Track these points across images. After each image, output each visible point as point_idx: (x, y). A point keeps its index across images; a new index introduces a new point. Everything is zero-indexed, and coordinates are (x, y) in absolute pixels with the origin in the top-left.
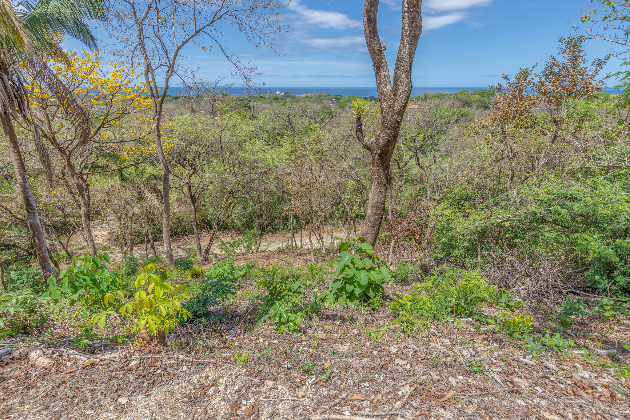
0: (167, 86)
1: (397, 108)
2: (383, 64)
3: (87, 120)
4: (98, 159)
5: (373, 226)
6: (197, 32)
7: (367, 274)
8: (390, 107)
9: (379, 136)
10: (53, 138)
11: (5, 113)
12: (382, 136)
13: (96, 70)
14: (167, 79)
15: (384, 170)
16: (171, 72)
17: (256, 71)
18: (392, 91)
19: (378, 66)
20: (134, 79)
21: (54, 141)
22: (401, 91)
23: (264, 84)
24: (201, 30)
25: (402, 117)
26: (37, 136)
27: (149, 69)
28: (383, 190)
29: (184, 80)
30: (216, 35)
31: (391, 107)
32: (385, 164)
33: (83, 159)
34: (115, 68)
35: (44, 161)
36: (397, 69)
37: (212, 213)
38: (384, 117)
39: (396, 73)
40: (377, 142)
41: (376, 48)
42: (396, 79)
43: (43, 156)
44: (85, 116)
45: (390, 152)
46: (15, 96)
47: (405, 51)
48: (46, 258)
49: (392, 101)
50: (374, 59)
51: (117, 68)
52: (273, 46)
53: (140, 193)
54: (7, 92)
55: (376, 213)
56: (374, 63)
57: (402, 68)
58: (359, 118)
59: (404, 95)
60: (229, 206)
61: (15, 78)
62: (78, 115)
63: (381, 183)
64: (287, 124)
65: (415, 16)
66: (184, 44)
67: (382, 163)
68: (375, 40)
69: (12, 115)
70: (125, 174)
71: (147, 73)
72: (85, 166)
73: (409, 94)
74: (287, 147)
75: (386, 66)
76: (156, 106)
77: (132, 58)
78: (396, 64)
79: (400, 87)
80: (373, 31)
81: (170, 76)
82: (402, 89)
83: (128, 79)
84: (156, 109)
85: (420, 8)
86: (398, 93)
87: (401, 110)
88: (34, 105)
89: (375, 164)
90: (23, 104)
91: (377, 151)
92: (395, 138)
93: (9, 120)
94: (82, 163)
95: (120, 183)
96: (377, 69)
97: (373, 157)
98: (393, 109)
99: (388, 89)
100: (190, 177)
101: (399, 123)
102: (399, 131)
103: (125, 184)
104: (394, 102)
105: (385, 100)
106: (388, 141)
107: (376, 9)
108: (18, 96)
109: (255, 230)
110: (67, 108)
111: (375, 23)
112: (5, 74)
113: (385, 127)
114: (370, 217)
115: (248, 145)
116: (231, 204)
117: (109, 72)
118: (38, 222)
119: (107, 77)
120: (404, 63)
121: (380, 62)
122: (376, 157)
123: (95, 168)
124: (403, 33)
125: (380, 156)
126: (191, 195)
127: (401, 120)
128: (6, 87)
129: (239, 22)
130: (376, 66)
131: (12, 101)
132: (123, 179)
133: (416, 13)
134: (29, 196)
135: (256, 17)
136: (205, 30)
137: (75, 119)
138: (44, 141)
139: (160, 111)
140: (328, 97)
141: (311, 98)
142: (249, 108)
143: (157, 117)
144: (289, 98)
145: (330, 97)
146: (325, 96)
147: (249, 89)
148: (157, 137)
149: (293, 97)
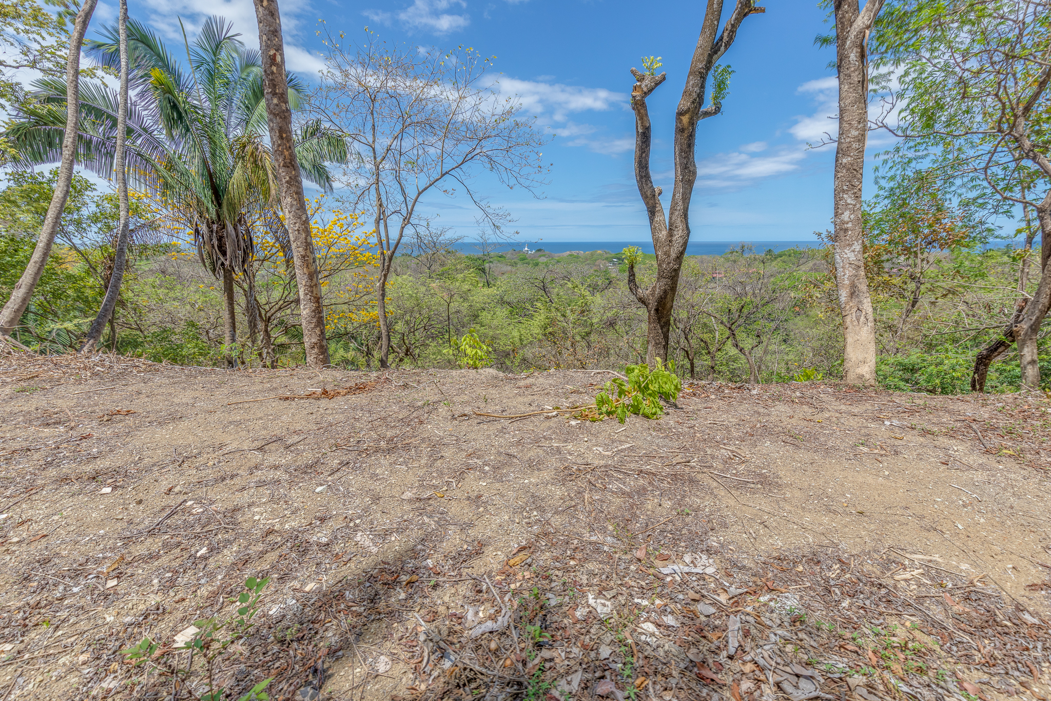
0: (401, 237)
1: (673, 255)
2: (657, 209)
6: (443, 175)
8: (665, 254)
9: (655, 287)
12: (658, 286)
14: (403, 228)
15: (662, 328)
16: (407, 220)
17: (509, 218)
18: (667, 237)
19: (652, 211)
22: (677, 236)
23: (517, 233)
24: (447, 173)
25: (680, 265)
27: (381, 218)
29: (417, 229)
30: (464, 178)
31: (667, 254)
32: (664, 320)
36: (672, 214)
38: (660, 265)
39: (671, 218)
40: (652, 295)
41: (649, 193)
42: (671, 224)
45: (668, 306)
47: (679, 196)
49: (668, 248)
50: (647, 204)
51: (340, 216)
52: (531, 188)
56: (648, 208)
57: (677, 213)
58: (632, 267)
59: (681, 241)
63: (660, 343)
65: (687, 162)
66: (425, 189)
67: (659, 319)
68: (647, 184)
71: (377, 222)
73: (687, 240)
75: (662, 210)
76: (384, 259)
77: (356, 204)
78: (671, 209)
79: (675, 233)
80: (645, 176)
81: (406, 225)
82: (678, 234)
84: (384, 263)
85: (693, 154)
86: (674, 239)
87: (678, 257)
89: (652, 321)
91: (653, 304)
92: (673, 288)
96: (651, 214)
97: (649, 311)
98: (669, 256)
99: (663, 234)
101: (676, 271)
102: (677, 281)
104: (670, 248)
105: (660, 247)
106: (665, 292)
107: (647, 155)
111: (647, 168)
113: (660, 277)
120: (679, 208)
121: (654, 207)
122: (652, 312)
124: (676, 178)
125: (657, 310)
127: (679, 268)
129: (492, 162)
130: (650, 211)
133: (689, 159)
135: (513, 156)
136: (452, 172)
139: (389, 266)
140: (606, 256)
141: (577, 257)
142: (483, 271)
143: (384, 272)
144: (542, 258)
145: (608, 256)
146: (600, 255)
147: (484, 245)
148: (381, 297)
149: (550, 256)
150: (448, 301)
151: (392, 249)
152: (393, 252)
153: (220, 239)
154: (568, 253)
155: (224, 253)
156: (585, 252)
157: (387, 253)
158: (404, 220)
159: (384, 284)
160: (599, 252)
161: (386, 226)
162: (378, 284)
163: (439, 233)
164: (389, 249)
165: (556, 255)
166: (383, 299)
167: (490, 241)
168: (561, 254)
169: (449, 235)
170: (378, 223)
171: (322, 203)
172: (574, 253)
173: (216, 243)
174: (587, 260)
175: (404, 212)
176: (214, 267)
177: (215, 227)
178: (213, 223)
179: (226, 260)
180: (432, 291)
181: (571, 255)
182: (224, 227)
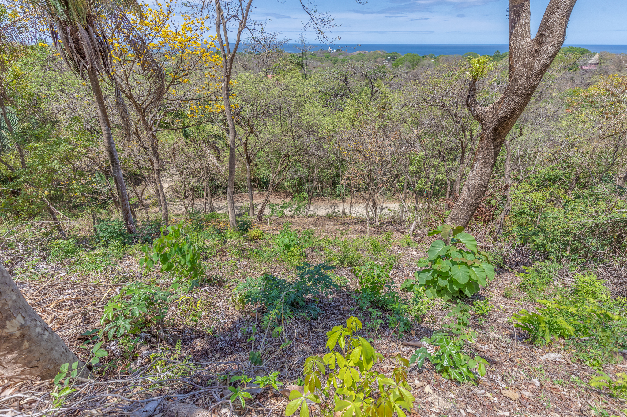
0: (239, 40)
1: (537, 68)
2: (525, 8)
3: (161, 77)
4: (166, 116)
5: (467, 211)
7: (467, 270)
8: (526, 67)
9: (501, 104)
10: (130, 94)
11: (92, 68)
12: (505, 104)
13: (168, 23)
14: (240, 32)
16: (243, 24)
18: (534, 45)
19: (517, 10)
20: (204, 32)
21: (130, 97)
22: (549, 45)
25: (541, 80)
26: (118, 92)
27: (220, 22)
28: (489, 171)
31: (528, 67)
32: (500, 139)
33: (152, 115)
34: (186, 20)
35: (123, 118)
36: (547, 14)
37: (264, 172)
38: (513, 81)
40: (493, 113)
42: (543, 29)
43: (122, 112)
44: (160, 72)
46: (100, 50)
48: (128, 210)
49: (531, 59)
51: (188, 21)
53: (201, 151)
54: (93, 46)
55: (474, 197)
56: (512, 7)
57: (559, 12)
58: (474, 81)
59: (552, 50)
60: (284, 170)
61: (99, 31)
62: (154, 70)
64: (343, 84)
67: (495, 139)
69: (98, 70)
70: (188, 132)
71: (218, 25)
72: (154, 122)
74: (349, 111)
76: (226, 62)
77: (202, 9)
79: (548, 40)
81: (242, 29)
82: (550, 42)
83: (198, 33)
84: (226, 66)
86: (544, 47)
87: (541, 71)
88: (115, 60)
89: (486, 139)
90: (107, 59)
91: (492, 123)
93: (95, 76)
94: (152, 119)
95: (183, 139)
96: (515, 15)
97: (485, 131)
98: (531, 70)
99: (528, 42)
100: (247, 137)
101: (533, 88)
102: (530, 99)
103: (189, 142)
104: (534, 60)
105: (519, 58)
106: (513, 110)
108: (102, 50)
109: (304, 194)
110: (144, 64)
112: (91, 26)
113: (512, 93)
114: (464, 200)
115: (307, 108)
116: (286, 167)
117: (180, 25)
118: (121, 176)
119: (178, 31)
120: (563, 5)
122: (489, 131)
123: (162, 125)
125: (495, 130)
126: (247, 155)
127: (538, 84)
128: (92, 41)
130: (515, 11)
131: (97, 56)
132: (186, 136)
134: (114, 151)
137: (151, 76)
138: (123, 96)
139: (230, 69)
140: (383, 55)
141: (364, 56)
142: (302, 66)
143: (227, 75)
144: (341, 56)
145: (385, 55)
146: (379, 54)
147: (303, 46)
148: (226, 97)
149: (346, 55)
150: (280, 93)
151: (232, 51)
152: (233, 56)
153: (76, 41)
154: (358, 52)
155: (83, 57)
156: (369, 52)
157: (229, 56)
158: (241, 24)
159: (227, 84)
160: (379, 51)
161: (225, 29)
162: (223, 85)
163: (272, 37)
164: (229, 53)
165: (350, 53)
166: (228, 98)
167: (307, 43)
168: (353, 53)
169: (280, 38)
170: (219, 27)
171: (172, 8)
172: (362, 52)
174: (370, 57)
175: (241, 17)
176: (78, 69)
177: (68, 29)
178: (66, 25)
179: (86, 62)
180: (268, 87)
181: (360, 54)
182: (76, 29)
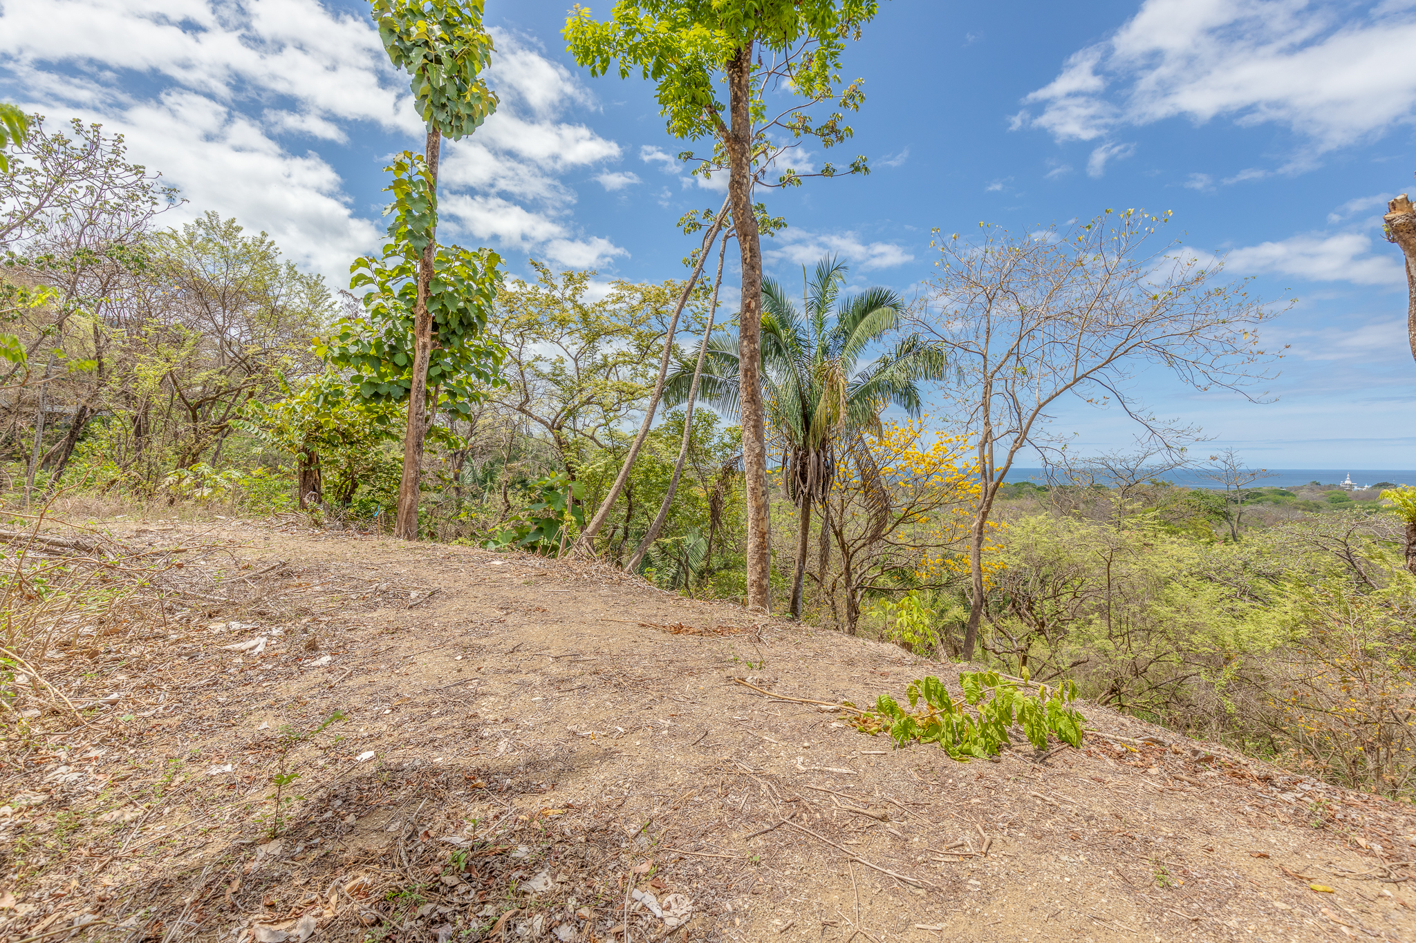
0: (1009, 463)
3: (886, 508)
6: (1076, 380)
10: (841, 530)
11: (809, 494)
13: (916, 442)
14: (1013, 452)
16: (1020, 441)
20: (964, 453)
21: (840, 535)
24: (1084, 376)
26: (827, 525)
27: (987, 439)
30: (1112, 379)
34: (941, 438)
44: (886, 503)
54: (818, 469)
61: (829, 455)
62: (878, 500)
66: (1050, 399)
69: (814, 497)
71: (983, 445)
76: (986, 493)
81: (1018, 448)
83: (955, 453)
84: (985, 497)
88: (836, 487)
90: (828, 485)
93: (809, 504)
100: (1030, 638)
108: (826, 475)
110: (868, 491)
112: (823, 450)
117: (931, 445)
119: (926, 452)
128: (819, 465)
131: (819, 481)
136: (1091, 375)
137: (873, 506)
138: (831, 532)
139: (991, 501)
143: (983, 510)
148: (976, 542)
152: (997, 484)
153: (804, 466)
155: (804, 482)
157: (991, 485)
158: (1016, 442)
159: (981, 525)
161: (991, 450)
164: (993, 479)
166: (980, 545)
173: (799, 468)
176: (795, 494)
177: (801, 453)
178: (799, 450)
179: (805, 487)
182: (808, 453)
